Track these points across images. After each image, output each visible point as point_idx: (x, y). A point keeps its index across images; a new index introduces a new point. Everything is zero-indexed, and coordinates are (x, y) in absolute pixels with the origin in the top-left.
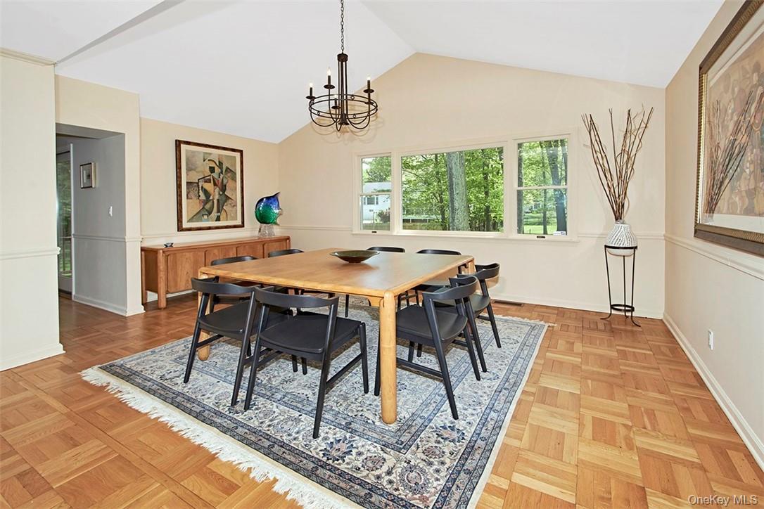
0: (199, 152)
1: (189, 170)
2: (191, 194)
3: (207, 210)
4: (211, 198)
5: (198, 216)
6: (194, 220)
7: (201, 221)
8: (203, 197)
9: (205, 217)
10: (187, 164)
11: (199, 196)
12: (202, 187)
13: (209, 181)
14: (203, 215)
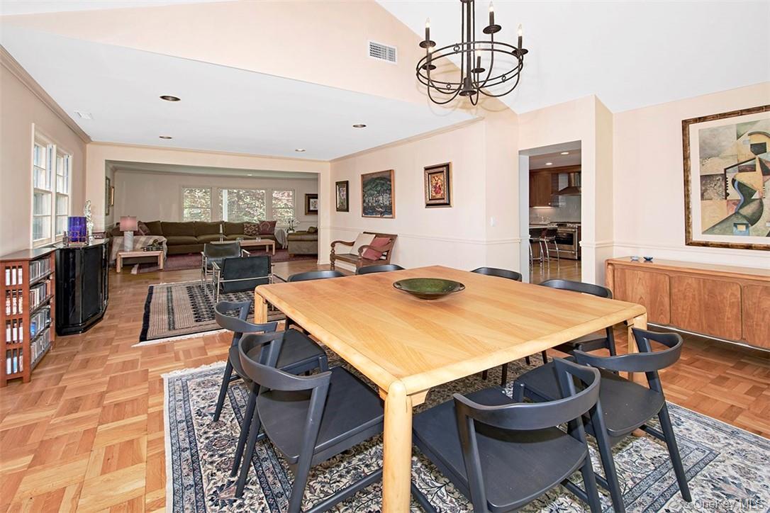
0: (728, 127)
1: (704, 157)
2: (710, 193)
3: (745, 217)
4: (756, 196)
5: (724, 225)
6: (715, 231)
7: (732, 233)
8: (734, 194)
9: (743, 228)
10: (702, 149)
11: (727, 195)
12: (734, 181)
13: (753, 169)
14: (735, 225)
